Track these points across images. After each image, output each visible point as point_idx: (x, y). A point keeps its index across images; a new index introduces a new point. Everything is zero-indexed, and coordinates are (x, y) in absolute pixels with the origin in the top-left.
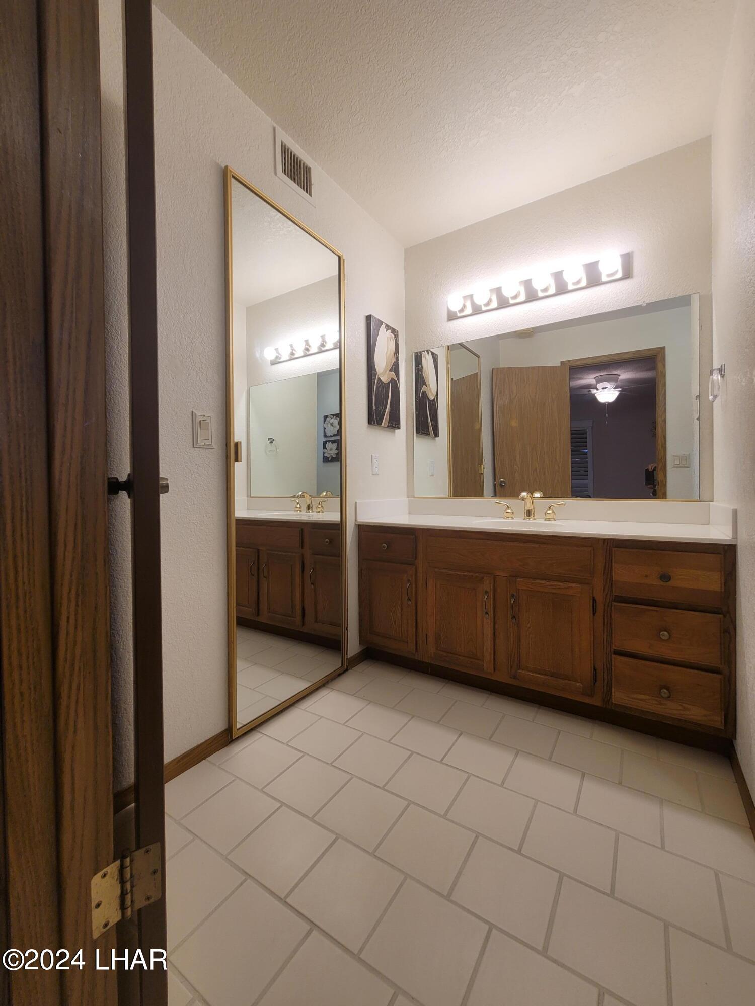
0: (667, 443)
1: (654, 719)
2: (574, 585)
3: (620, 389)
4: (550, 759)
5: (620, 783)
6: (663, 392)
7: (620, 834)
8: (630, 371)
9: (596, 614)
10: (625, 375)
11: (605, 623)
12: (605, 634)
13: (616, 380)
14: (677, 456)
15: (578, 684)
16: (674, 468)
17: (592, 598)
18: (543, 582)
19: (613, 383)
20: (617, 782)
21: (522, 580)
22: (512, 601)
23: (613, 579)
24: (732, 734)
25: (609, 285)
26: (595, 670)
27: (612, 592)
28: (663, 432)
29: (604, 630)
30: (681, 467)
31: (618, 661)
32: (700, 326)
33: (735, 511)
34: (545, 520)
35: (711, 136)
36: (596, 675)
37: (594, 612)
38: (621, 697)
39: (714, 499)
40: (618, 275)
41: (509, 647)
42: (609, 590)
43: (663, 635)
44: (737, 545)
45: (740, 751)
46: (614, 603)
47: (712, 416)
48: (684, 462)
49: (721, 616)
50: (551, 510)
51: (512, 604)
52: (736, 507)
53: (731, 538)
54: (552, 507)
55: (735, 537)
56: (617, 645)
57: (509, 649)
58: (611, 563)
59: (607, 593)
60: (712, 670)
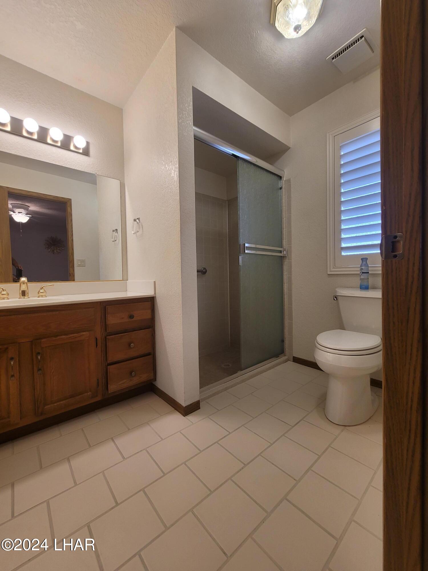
0: (74, 253)
1: (127, 390)
2: (84, 333)
3: (31, 216)
4: (90, 446)
5: (129, 429)
6: (71, 224)
7: (147, 449)
8: (37, 206)
9: (97, 347)
10: (33, 208)
11: (102, 350)
12: (103, 356)
13: (27, 209)
14: (79, 260)
15: (89, 394)
17: (95, 338)
18: (63, 337)
19: (26, 211)
20: (128, 430)
21: (46, 340)
22: (39, 357)
23: (107, 324)
24: (155, 379)
25: (76, 154)
26: (98, 380)
27: (106, 331)
28: (72, 246)
29: (102, 354)
30: (81, 266)
31: (111, 368)
32: (121, 197)
33: (155, 282)
34: (38, 297)
35: (123, 109)
36: (98, 382)
37: (97, 346)
38: (114, 388)
39: (129, 279)
40: (81, 151)
41: (36, 394)
42: (104, 330)
43: (132, 345)
44: (155, 297)
45: (160, 384)
46: (107, 337)
47: (126, 240)
48: (83, 264)
49: (151, 329)
50: (43, 290)
51: (39, 360)
52: (155, 281)
53: (153, 294)
54: (44, 288)
55: (155, 293)
56: (110, 360)
57: (36, 395)
58: (105, 315)
59: (103, 332)
60: (149, 354)
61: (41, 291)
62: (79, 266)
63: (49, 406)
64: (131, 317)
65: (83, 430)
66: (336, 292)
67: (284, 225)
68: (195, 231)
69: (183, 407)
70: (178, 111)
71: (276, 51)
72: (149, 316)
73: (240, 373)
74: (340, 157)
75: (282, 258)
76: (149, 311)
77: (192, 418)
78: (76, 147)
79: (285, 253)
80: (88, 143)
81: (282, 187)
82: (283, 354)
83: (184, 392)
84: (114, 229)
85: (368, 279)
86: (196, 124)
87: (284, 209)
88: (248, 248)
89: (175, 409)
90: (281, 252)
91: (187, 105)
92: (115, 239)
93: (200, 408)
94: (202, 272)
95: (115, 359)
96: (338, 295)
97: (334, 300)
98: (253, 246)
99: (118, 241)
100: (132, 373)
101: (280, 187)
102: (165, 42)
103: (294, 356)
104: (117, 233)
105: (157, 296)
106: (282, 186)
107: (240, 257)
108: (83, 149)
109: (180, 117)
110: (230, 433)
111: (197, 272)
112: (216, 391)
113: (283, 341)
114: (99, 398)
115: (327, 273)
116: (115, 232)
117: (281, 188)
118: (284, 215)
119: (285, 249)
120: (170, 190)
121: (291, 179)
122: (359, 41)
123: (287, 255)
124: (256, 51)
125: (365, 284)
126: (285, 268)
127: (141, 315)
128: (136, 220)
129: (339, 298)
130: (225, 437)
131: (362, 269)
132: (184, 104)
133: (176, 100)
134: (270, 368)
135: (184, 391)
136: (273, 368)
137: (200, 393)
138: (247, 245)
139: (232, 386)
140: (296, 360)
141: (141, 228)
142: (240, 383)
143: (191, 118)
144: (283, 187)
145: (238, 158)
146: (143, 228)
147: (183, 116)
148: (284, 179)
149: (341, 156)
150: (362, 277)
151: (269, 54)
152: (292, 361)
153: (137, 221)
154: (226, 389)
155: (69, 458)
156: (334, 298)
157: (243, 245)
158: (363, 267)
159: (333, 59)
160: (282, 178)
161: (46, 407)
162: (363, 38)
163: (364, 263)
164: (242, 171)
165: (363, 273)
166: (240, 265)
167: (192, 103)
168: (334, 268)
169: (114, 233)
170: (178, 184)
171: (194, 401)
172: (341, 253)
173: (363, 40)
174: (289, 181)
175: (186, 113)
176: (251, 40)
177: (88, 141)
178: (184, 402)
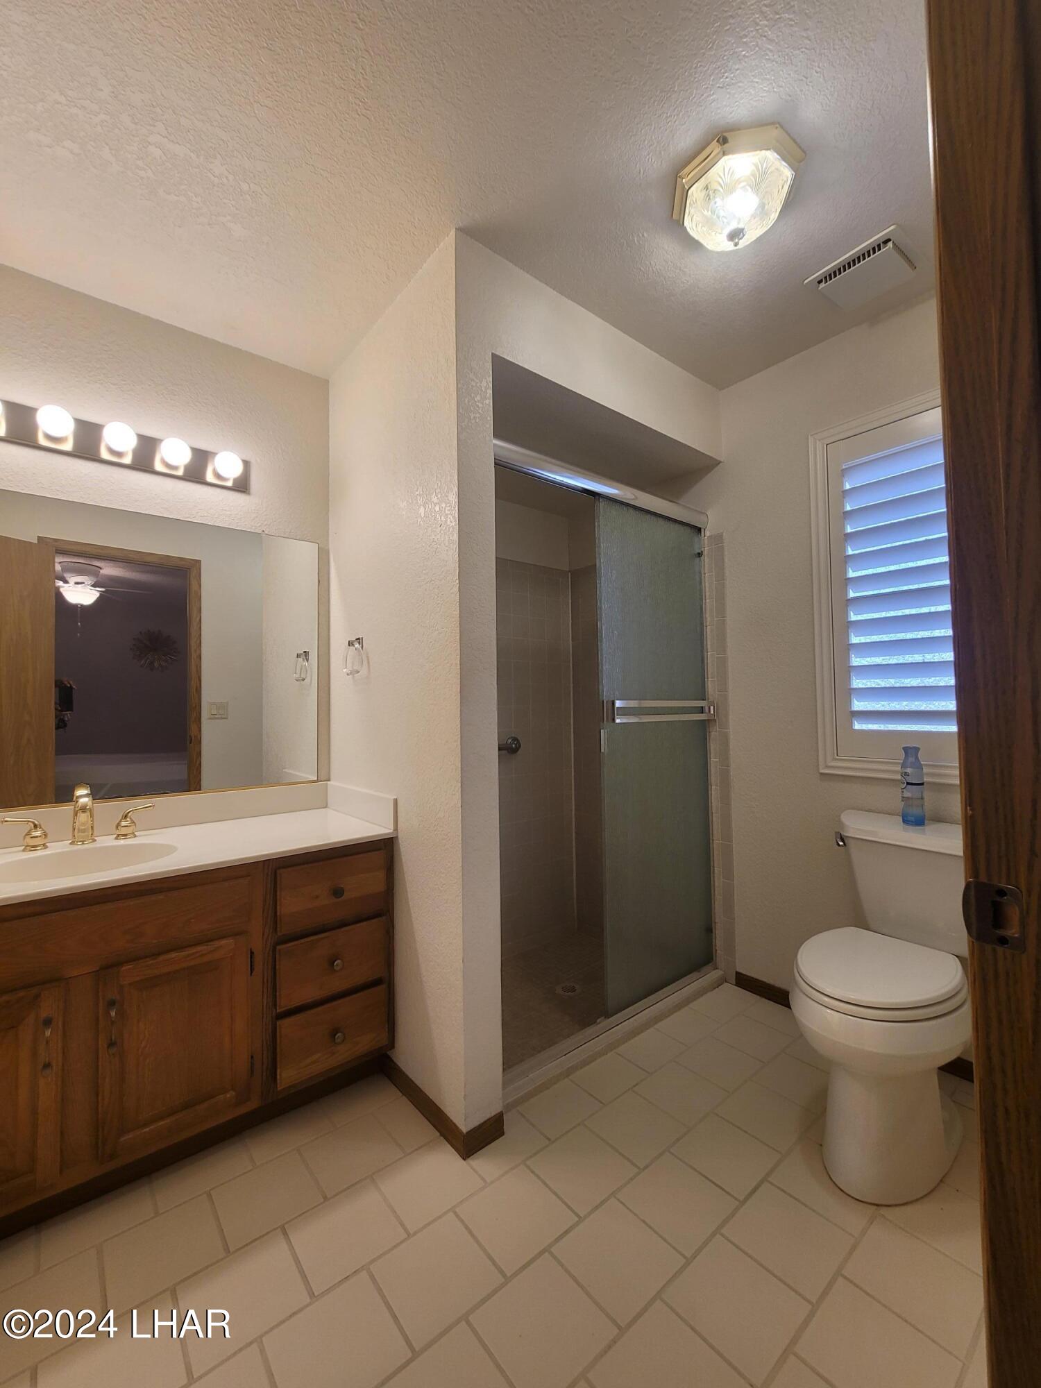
1: (323, 1079)
2: (224, 942)
3: (103, 589)
4: (229, 1252)
5: (325, 1198)
6: (198, 619)
7: (371, 1267)
8: (120, 567)
10: (109, 570)
11: (266, 981)
12: (265, 994)
13: (96, 574)
14: (214, 704)
15: (228, 1095)
16: (210, 719)
17: (249, 953)
18: (173, 955)
19: (92, 578)
20: (323, 1201)
21: (131, 966)
22: (113, 1014)
23: (278, 914)
24: (392, 1044)
25: (218, 490)
26: (252, 1057)
27: (275, 930)
28: (197, 671)
29: (263, 992)
30: (218, 718)
31: (286, 1025)
32: (319, 581)
33: (396, 802)
34: (116, 838)
35: (328, 381)
36: (252, 1064)
37: (252, 972)
38: (289, 1076)
39: (332, 777)
40: (230, 484)
41: (100, 1105)
42: (271, 931)
43: (337, 965)
44: (397, 837)
45: (406, 1057)
46: (278, 947)
47: (329, 683)
48: (222, 712)
49: (384, 918)
50: (128, 819)
51: (113, 1019)
52: (395, 797)
53: (391, 831)
54: (130, 814)
55: (396, 829)
56: (284, 1004)
57: (100, 1109)
58: (275, 892)
59: (268, 935)
60: (376, 983)
61: (124, 823)
62: (213, 717)
63: (131, 1135)
64: (338, 892)
65: (209, 1195)
66: (841, 824)
67: (709, 643)
68: (496, 689)
69: (460, 1132)
70: (459, 414)
71: (685, 270)
72: (381, 887)
73: (604, 1023)
74: (842, 514)
75: (704, 726)
76: (381, 875)
77: (485, 1165)
78: (218, 476)
79: (712, 712)
80: (246, 464)
81: (702, 552)
82: (710, 964)
83: (465, 1095)
84: (299, 652)
85: (922, 798)
86: (496, 435)
87: (707, 605)
88: (625, 712)
89: (442, 1135)
90: (701, 710)
91: (478, 398)
92: (303, 676)
93: (503, 1134)
94: (508, 749)
95: (296, 1001)
96: (850, 835)
97: (839, 845)
98: (633, 704)
99: (309, 681)
100: (336, 1035)
101: (696, 553)
102: (429, 256)
103: (738, 970)
104: (307, 661)
105: (400, 836)
106: (702, 549)
107: (602, 731)
108: (235, 480)
109: (464, 426)
110: (581, 1217)
111: (499, 750)
112: (543, 1081)
113: (709, 930)
114: (253, 1104)
115: (818, 769)
116: (303, 659)
117: (700, 555)
118: (708, 619)
119: (713, 702)
120: (437, 591)
121: (724, 534)
122: (879, 250)
123: (718, 716)
124: (640, 269)
125: (915, 811)
126: (713, 747)
127: (360, 884)
128: (354, 643)
129: (851, 843)
130: (567, 1232)
131: (906, 774)
132: (473, 395)
133: (453, 388)
134: (678, 1007)
135: (463, 1093)
136: (686, 1005)
137: (505, 1084)
138: (618, 704)
139: (585, 1063)
140: (745, 982)
141: (365, 663)
142: (604, 1054)
143: (488, 426)
144: (706, 553)
145: (597, 497)
146: (369, 663)
147: (470, 424)
148: (708, 534)
149: (845, 493)
150: (907, 794)
151: (670, 276)
152: (734, 983)
153: (357, 645)
154: (568, 1073)
155: (175, 1291)
156: (838, 840)
157: (610, 705)
158: (909, 770)
159: (820, 282)
160: (702, 530)
161: (122, 1139)
162: (890, 244)
163: (911, 759)
164: (608, 527)
165: (908, 784)
166: (602, 751)
167: (490, 392)
168: (835, 759)
169: (300, 660)
170: (457, 581)
171: (488, 1116)
172: (851, 724)
173: (890, 248)
174: (718, 539)
175: (478, 415)
176: (629, 249)
177: (247, 459)
178: (465, 1120)
